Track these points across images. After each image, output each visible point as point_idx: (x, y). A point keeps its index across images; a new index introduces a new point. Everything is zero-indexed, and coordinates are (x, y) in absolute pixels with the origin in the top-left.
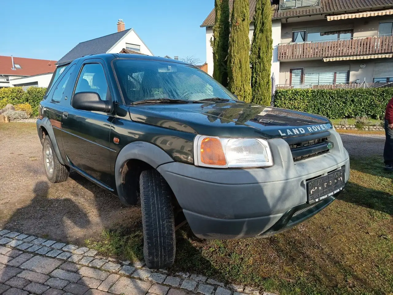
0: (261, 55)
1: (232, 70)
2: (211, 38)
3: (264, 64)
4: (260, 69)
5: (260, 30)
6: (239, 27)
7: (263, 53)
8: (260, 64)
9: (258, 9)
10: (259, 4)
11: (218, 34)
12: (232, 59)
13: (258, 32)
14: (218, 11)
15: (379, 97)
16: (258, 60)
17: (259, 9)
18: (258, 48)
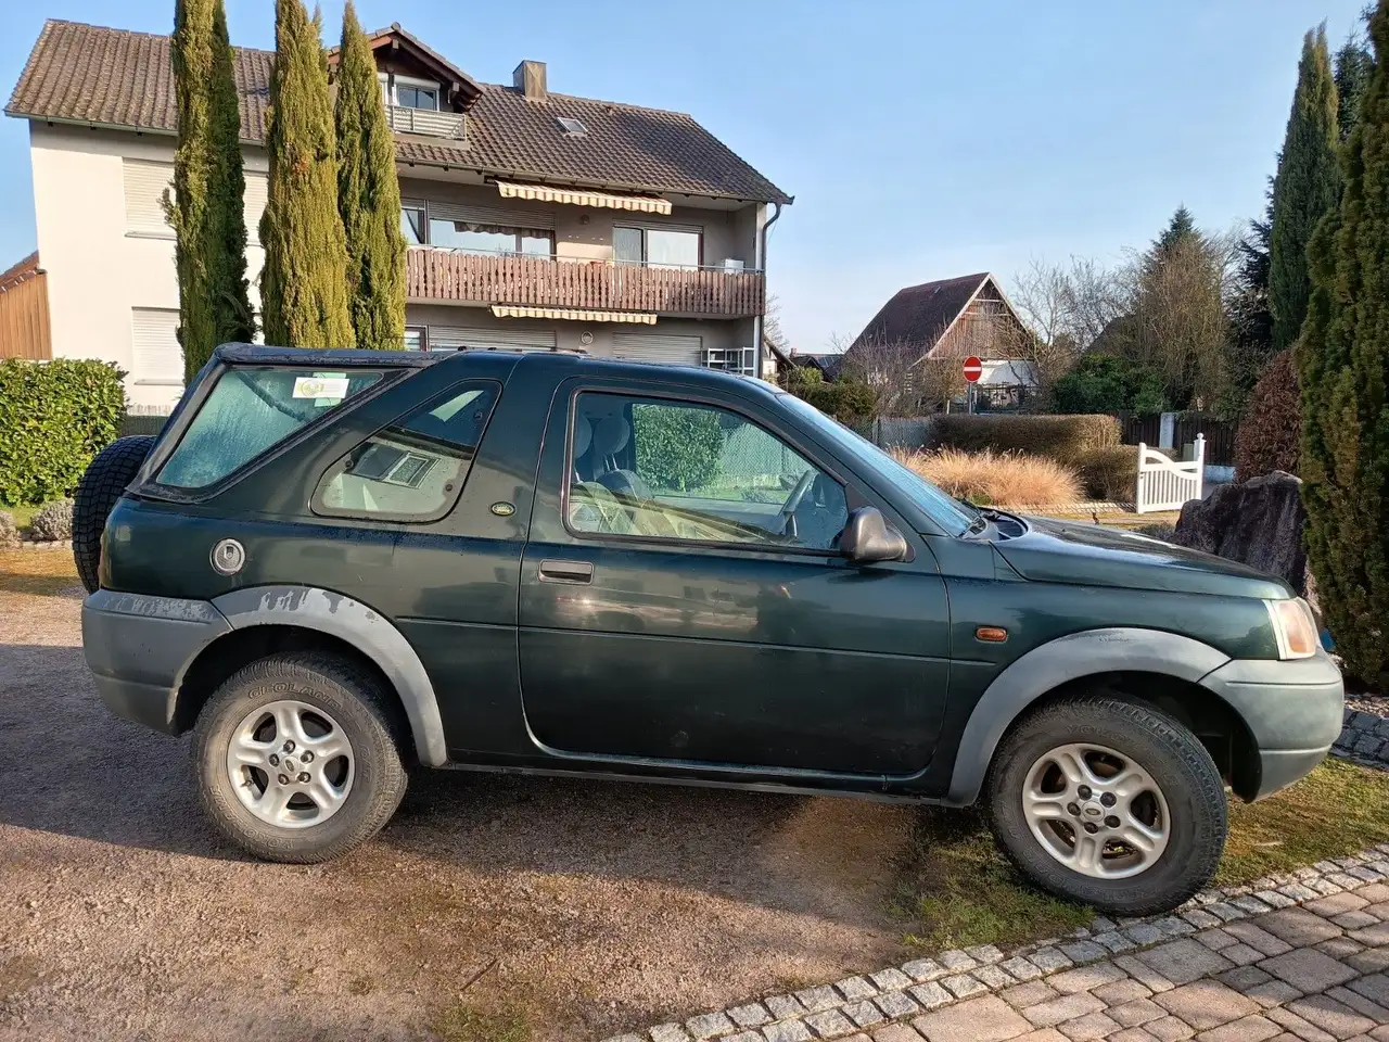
0: (375, 283)
1: (289, 329)
2: (166, 193)
3: (384, 313)
4: (373, 331)
5: (361, 198)
6: (307, 178)
7: (381, 277)
8: (372, 314)
9: (347, 124)
10: (350, 111)
11: (205, 183)
12: (288, 288)
13: (355, 206)
14: (196, 99)
15: (681, 432)
16: (366, 301)
17: (351, 126)
18: (360, 257)
